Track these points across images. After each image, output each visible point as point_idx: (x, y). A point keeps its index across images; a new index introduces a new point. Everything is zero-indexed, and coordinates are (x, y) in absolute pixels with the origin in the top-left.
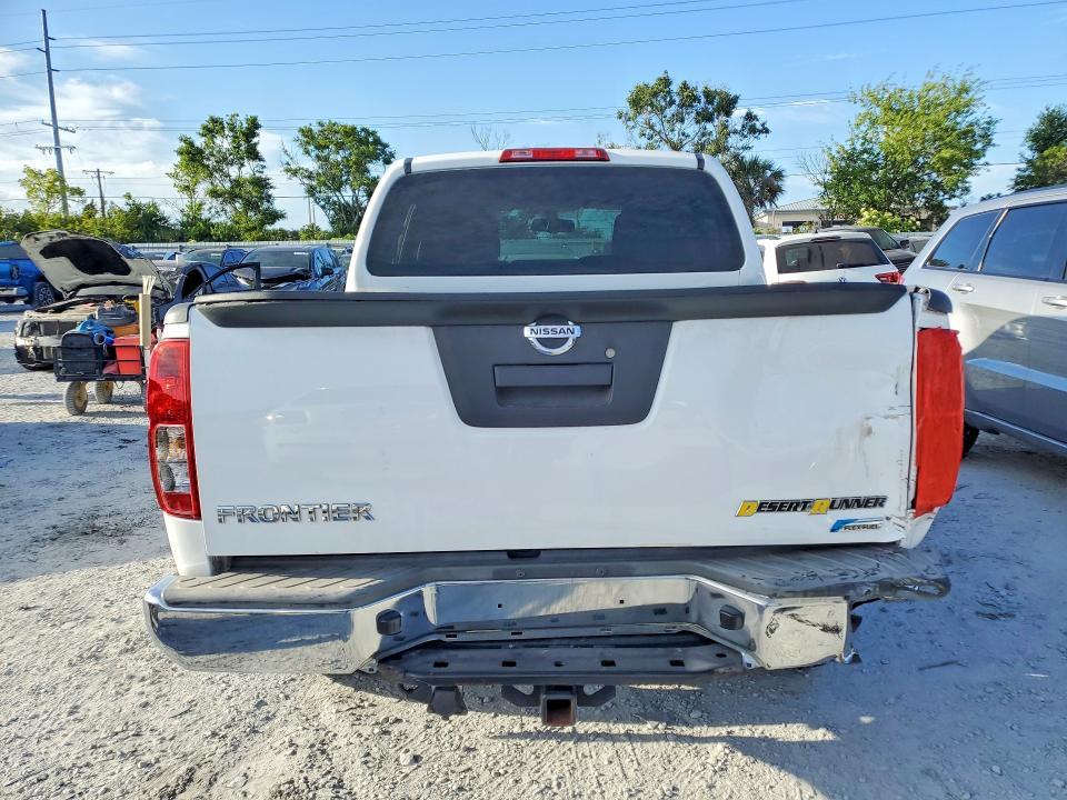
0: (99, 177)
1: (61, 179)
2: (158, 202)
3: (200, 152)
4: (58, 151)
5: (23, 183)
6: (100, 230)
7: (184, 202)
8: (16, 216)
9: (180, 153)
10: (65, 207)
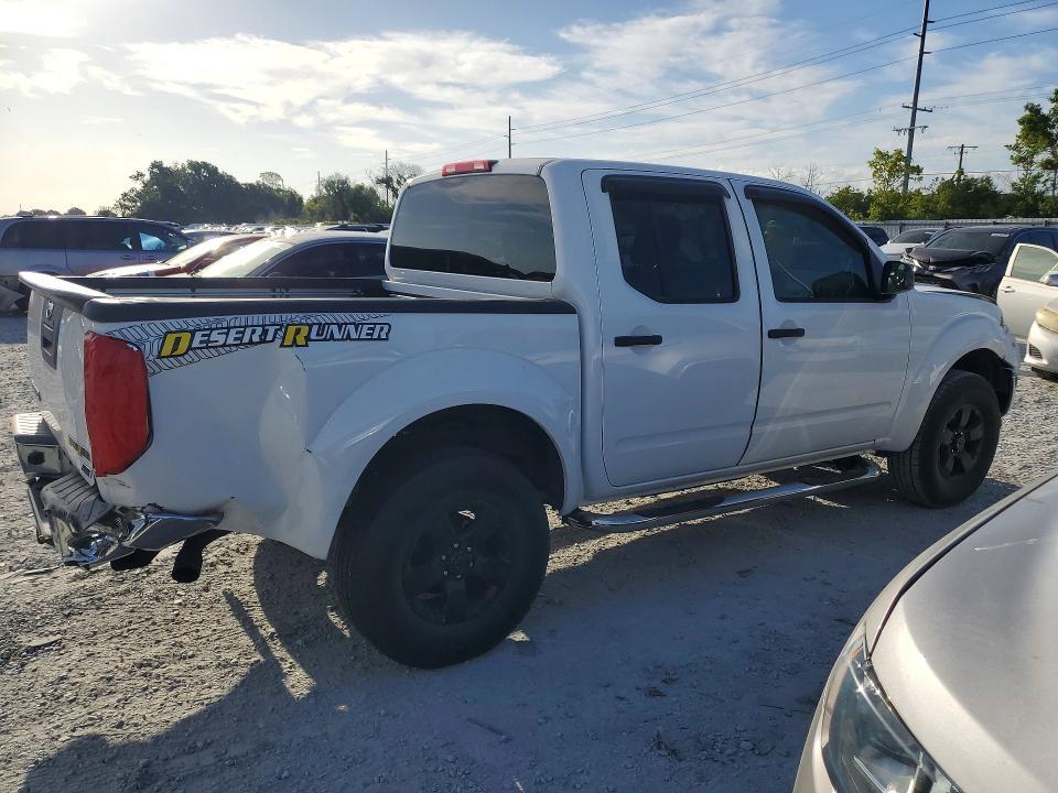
0: (962, 153)
1: (908, 158)
2: (992, 175)
3: (1046, 119)
4: (911, 132)
5: (872, 164)
6: (923, 207)
7: (1017, 174)
8: (860, 195)
9: (1021, 122)
10: (905, 184)
